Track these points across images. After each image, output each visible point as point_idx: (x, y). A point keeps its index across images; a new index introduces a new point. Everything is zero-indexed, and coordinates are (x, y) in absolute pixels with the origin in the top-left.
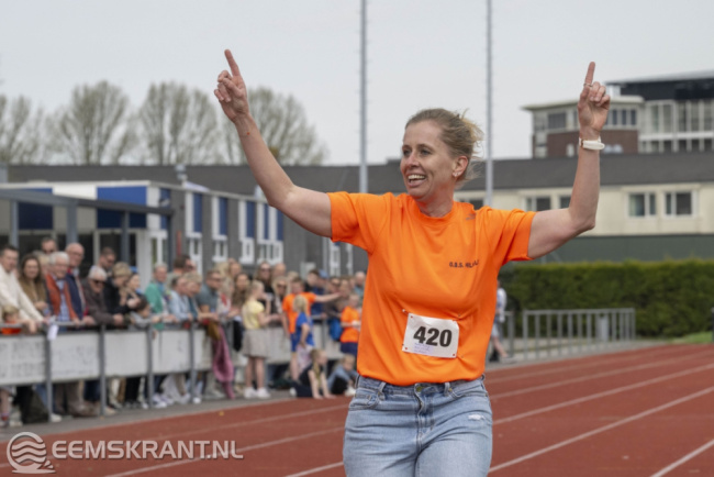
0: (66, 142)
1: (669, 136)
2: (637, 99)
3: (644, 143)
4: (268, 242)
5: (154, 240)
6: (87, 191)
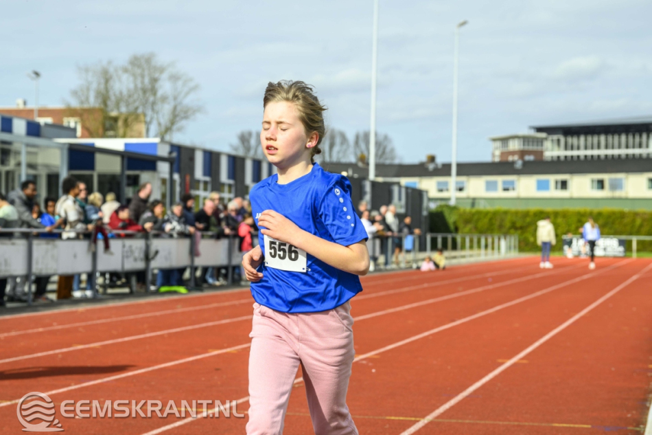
1: (559, 154)
2: (543, 135)
3: (547, 157)
5: (164, 181)
6: (118, 144)
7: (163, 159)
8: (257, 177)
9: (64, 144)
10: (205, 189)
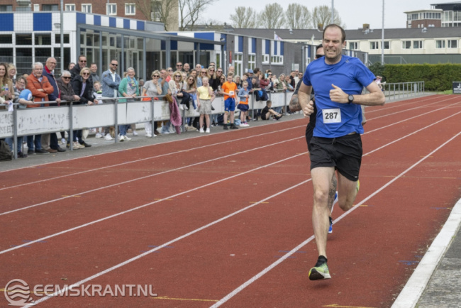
1: (451, 22)
2: (441, 10)
3: (443, 24)
4: (277, 56)
5: (218, 55)
6: (191, 35)
7: (218, 43)
8: (268, 51)
9: (168, 37)
10: (240, 59)
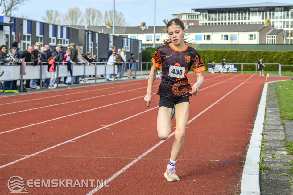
0: (68, 21)
1: (206, 22)
2: (199, 13)
3: (200, 23)
4: (63, 39)
5: (7, 36)
7: (7, 25)
10: (28, 40)
